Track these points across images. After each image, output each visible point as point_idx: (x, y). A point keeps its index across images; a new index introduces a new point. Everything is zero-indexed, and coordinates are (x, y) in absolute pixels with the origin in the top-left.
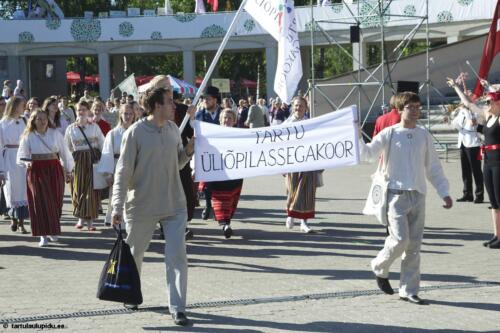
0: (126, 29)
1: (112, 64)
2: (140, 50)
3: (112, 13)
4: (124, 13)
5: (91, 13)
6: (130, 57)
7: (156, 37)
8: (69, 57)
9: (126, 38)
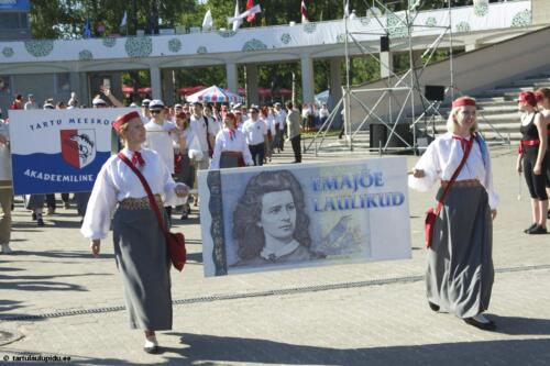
0: (175, 45)
1: (162, 77)
2: (188, 63)
3: (161, 31)
4: (173, 31)
5: (143, 32)
6: (178, 70)
7: (202, 52)
8: (125, 71)
9: (175, 54)
